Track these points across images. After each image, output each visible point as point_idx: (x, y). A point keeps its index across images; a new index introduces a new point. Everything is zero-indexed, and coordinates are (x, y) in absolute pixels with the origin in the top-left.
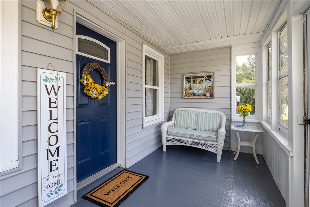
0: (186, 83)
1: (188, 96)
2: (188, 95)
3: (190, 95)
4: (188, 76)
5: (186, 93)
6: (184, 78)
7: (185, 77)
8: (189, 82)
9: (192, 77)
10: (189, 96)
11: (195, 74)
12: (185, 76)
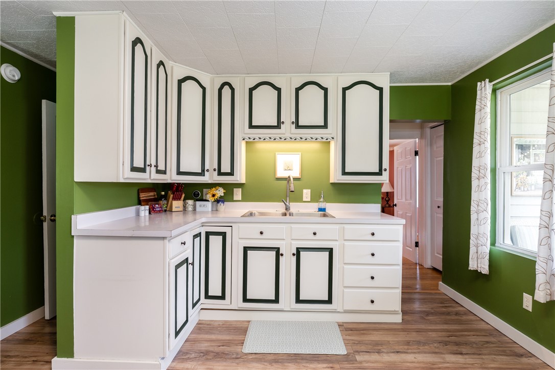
0: (519, 159)
1: (524, 190)
2: (522, 188)
3: (529, 189)
4: (523, 141)
5: (520, 184)
6: (514, 146)
7: (516, 145)
8: (525, 156)
9: (534, 145)
10: (526, 189)
11: (539, 139)
12: (516, 141)
